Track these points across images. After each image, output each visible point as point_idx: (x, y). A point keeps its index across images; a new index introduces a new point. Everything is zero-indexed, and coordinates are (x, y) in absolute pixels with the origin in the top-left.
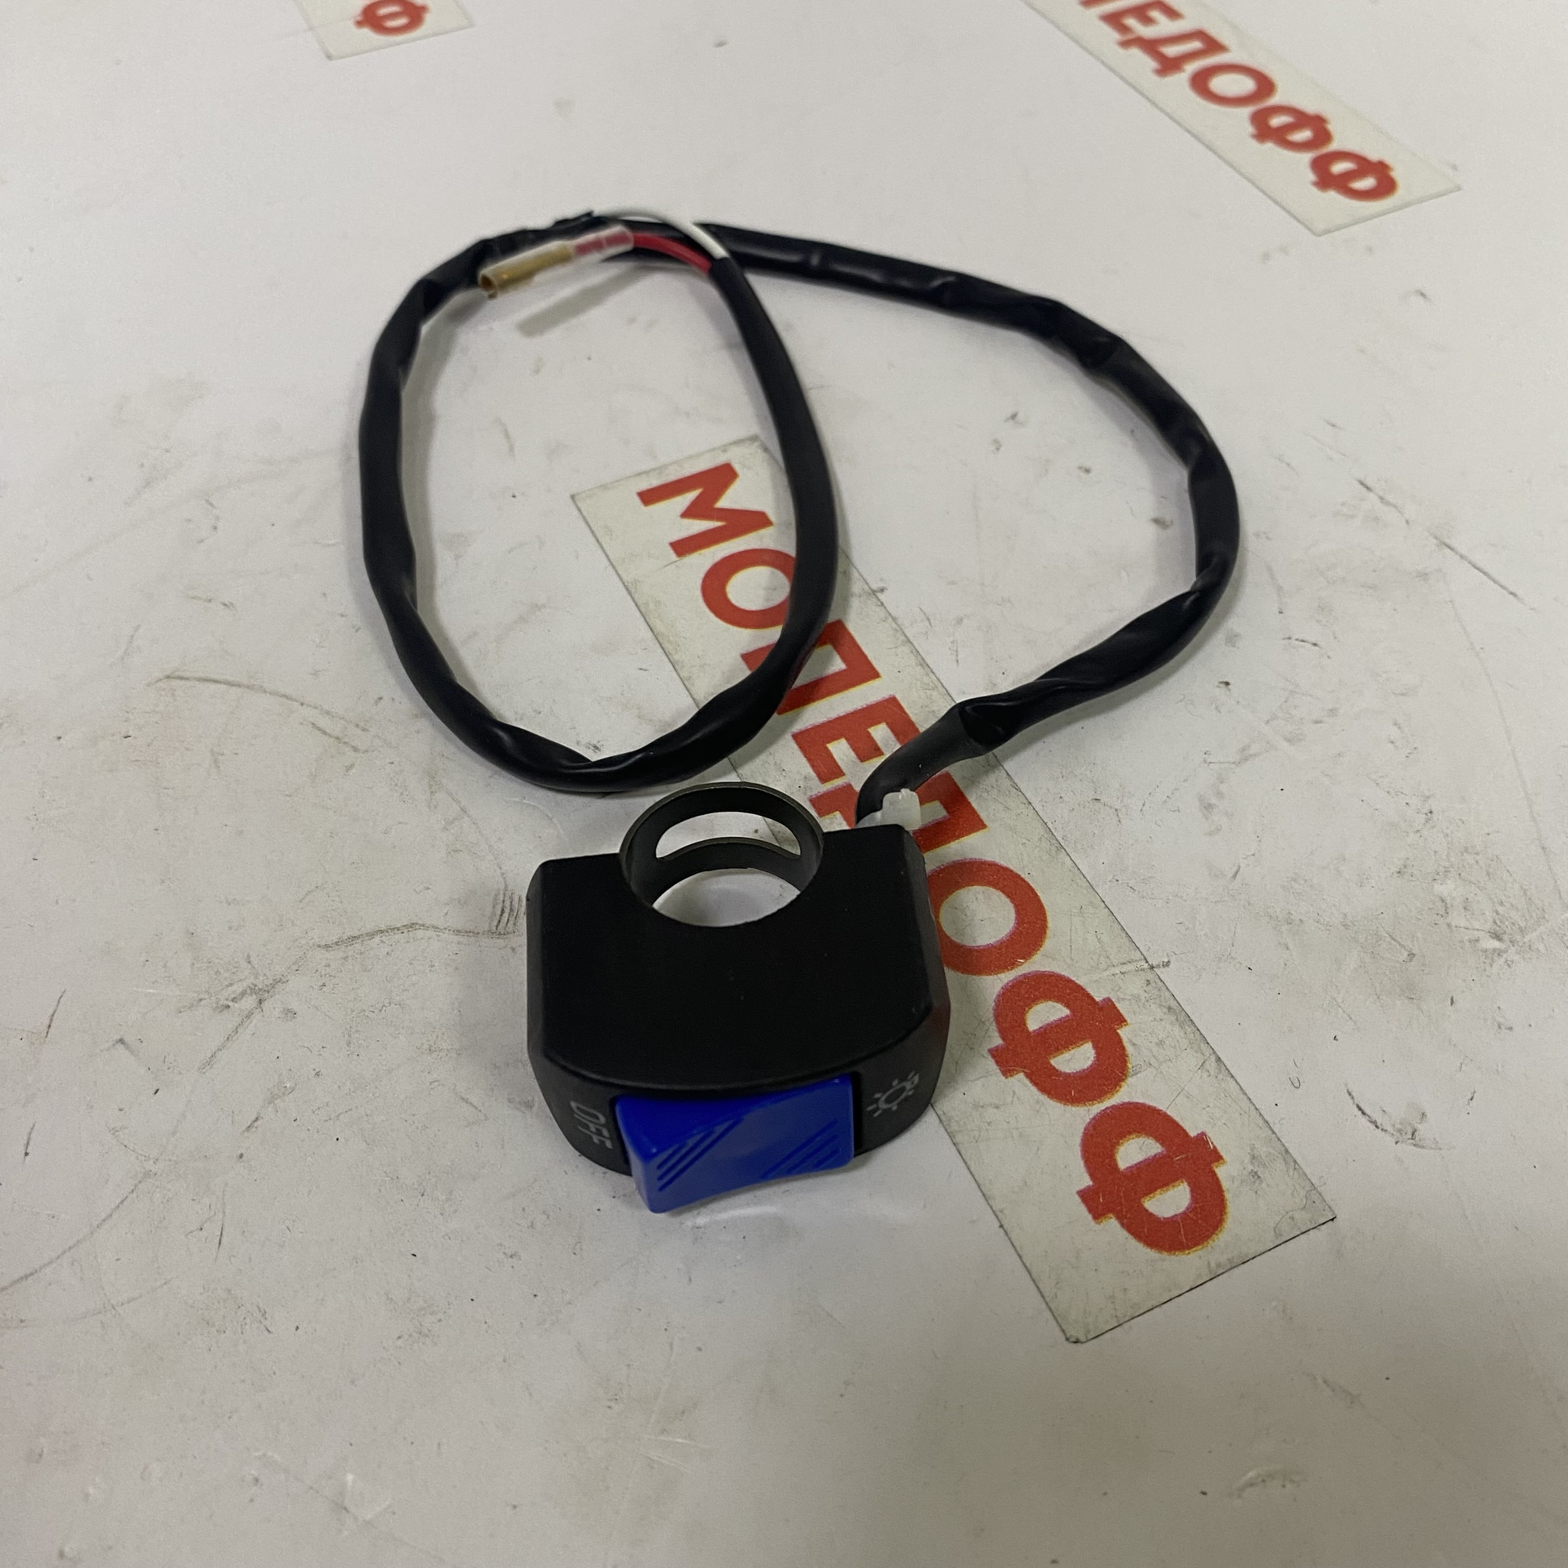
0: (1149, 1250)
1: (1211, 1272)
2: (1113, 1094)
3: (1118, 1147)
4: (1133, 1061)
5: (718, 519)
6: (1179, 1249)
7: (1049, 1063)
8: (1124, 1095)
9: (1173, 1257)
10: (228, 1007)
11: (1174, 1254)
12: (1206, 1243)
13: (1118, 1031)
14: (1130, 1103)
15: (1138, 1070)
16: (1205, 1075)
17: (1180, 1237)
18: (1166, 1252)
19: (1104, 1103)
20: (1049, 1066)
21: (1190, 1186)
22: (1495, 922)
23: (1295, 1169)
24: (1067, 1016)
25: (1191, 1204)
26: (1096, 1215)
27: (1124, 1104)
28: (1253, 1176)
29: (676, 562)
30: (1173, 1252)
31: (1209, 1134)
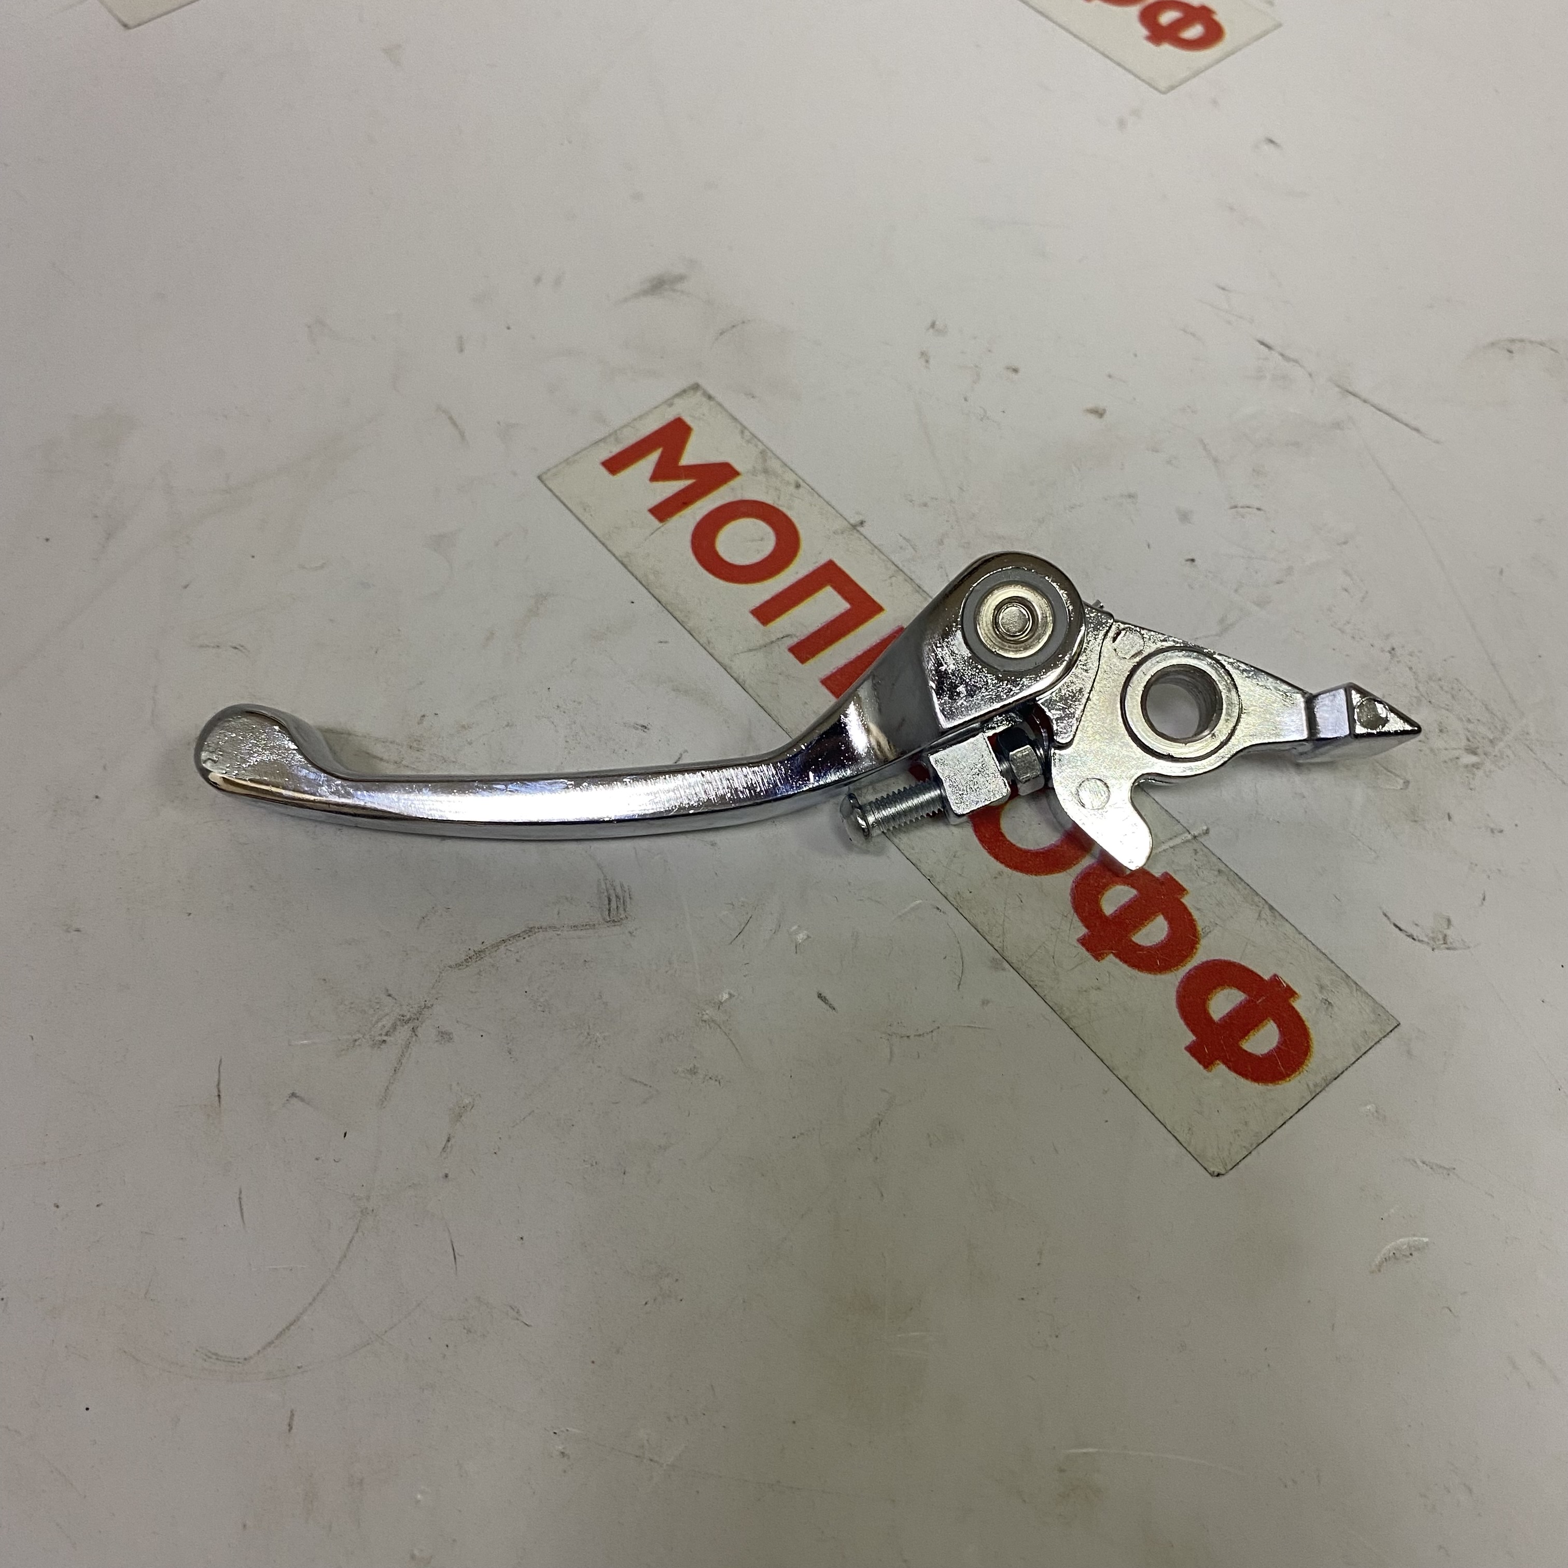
0: (1256, 1084)
1: (1311, 1092)
2: (1192, 957)
3: (1208, 1002)
4: (1201, 923)
5: (687, 477)
6: (1281, 1079)
7: (1131, 941)
8: (1201, 956)
9: (1278, 1086)
10: (384, 1041)
11: (1278, 1084)
12: (1301, 1069)
13: (1183, 900)
14: (1207, 962)
15: (1208, 931)
16: (1263, 923)
17: (1278, 1068)
18: (1271, 1083)
19: (1187, 966)
20: (1132, 943)
21: (1276, 1023)
22: (1468, 740)
23: (1357, 990)
24: (1136, 896)
25: (1280, 1038)
26: (1206, 1064)
27: (1203, 963)
28: (1325, 1004)
29: (660, 528)
30: (1277, 1082)
31: (1280, 974)
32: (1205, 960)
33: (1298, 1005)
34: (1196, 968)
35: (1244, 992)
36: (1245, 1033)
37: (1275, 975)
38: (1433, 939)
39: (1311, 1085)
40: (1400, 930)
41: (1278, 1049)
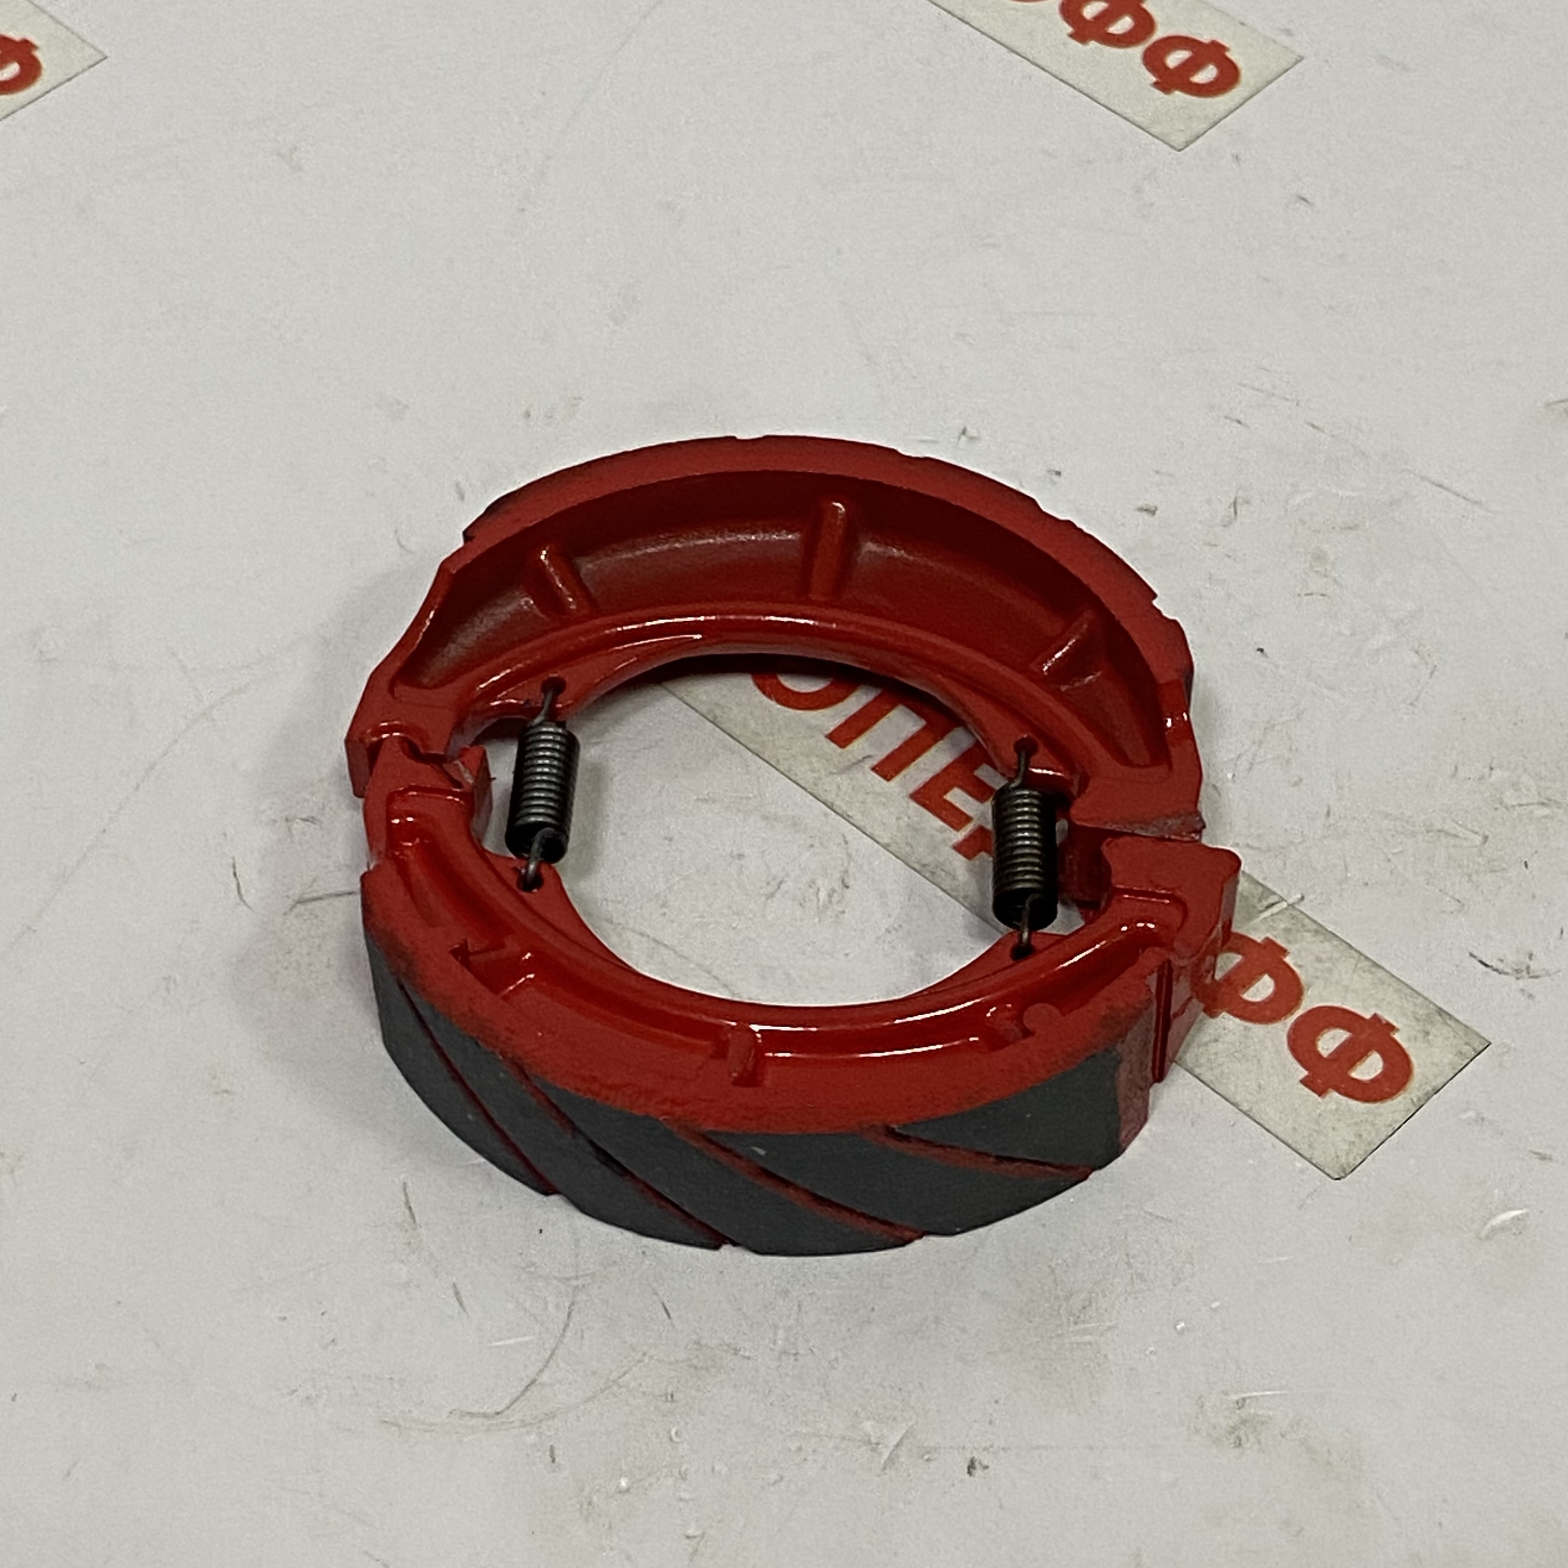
0: (1367, 1105)
1: (1415, 1106)
2: (1299, 1007)
3: (1317, 1042)
4: (1304, 978)
6: (1387, 1098)
7: (1242, 999)
8: (1306, 1005)
9: (1386, 1104)
12: (1404, 1088)
13: (1285, 960)
14: (1314, 1009)
15: (1310, 984)
16: (1361, 972)
17: (1385, 1089)
18: (1379, 1102)
19: (1295, 1014)
20: (1242, 1001)
21: (1379, 1053)
23: (1450, 1019)
24: (1242, 961)
25: (1385, 1066)
26: (1320, 1093)
27: (1309, 1011)
28: (1422, 1033)
30: (1384, 1101)
31: (1379, 1013)
32: (1309, 1008)
33: (1397, 1036)
34: (1302, 1016)
35: (1349, 1031)
36: (1352, 1064)
37: (1375, 1016)
38: (1517, 971)
39: (1415, 1099)
40: (1486, 965)
41: (1383, 1074)
